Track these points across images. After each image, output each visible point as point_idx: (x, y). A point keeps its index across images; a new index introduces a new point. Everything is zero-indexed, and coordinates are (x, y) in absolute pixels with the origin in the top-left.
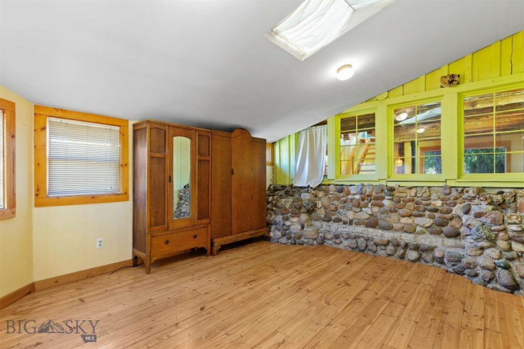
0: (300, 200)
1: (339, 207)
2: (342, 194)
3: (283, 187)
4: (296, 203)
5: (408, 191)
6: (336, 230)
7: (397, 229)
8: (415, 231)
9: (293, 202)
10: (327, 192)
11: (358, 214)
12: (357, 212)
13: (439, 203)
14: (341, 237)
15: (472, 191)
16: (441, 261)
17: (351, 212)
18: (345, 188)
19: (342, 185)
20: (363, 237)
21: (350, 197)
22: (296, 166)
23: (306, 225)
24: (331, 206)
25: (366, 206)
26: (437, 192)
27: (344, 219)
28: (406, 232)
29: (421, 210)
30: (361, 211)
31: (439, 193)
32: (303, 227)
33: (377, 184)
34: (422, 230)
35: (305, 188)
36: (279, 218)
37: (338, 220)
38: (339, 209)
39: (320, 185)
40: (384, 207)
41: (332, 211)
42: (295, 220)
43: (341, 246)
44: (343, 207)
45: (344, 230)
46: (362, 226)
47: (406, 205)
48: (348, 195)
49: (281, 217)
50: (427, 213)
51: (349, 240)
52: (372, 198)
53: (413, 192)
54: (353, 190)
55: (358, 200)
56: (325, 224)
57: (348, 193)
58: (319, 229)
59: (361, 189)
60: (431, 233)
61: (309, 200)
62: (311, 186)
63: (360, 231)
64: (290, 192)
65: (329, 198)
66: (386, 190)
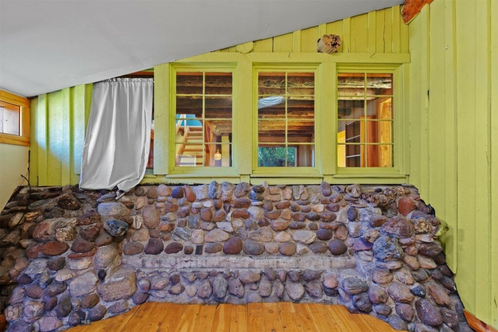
0: (94, 217)
1: (176, 223)
2: (181, 201)
3: (55, 191)
4: (85, 227)
5: (281, 192)
6: (173, 267)
7: (271, 252)
8: (296, 251)
9: (78, 225)
10: (152, 198)
11: (210, 233)
12: (209, 231)
13: (321, 208)
14: (181, 279)
15: (355, 190)
16: (334, 292)
17: (199, 231)
18: (187, 190)
19: (180, 185)
20: (221, 273)
21: (196, 204)
22: (86, 149)
23: (109, 270)
24: (162, 222)
25: (223, 218)
26: (316, 192)
27: (185, 244)
28: (284, 255)
29: (301, 219)
30: (216, 227)
31: (318, 194)
32: (102, 276)
33: (237, 181)
34: (304, 250)
35: (107, 191)
36: (38, 267)
37: (175, 249)
38: (176, 227)
39: (139, 185)
40: (251, 218)
41: (163, 231)
42: (83, 264)
43: (183, 298)
44: (183, 224)
45: (187, 265)
46: (218, 253)
47: (280, 212)
48: (192, 201)
49: (43, 263)
50: (308, 223)
51: (197, 282)
52: (233, 206)
53: (288, 193)
54: (200, 193)
55: (209, 210)
56: (149, 259)
57: (192, 199)
58: (138, 271)
59: (215, 191)
60: (316, 252)
61: (117, 217)
62: (120, 188)
63: (216, 263)
64: (70, 201)
65: (157, 208)
66: (253, 192)
